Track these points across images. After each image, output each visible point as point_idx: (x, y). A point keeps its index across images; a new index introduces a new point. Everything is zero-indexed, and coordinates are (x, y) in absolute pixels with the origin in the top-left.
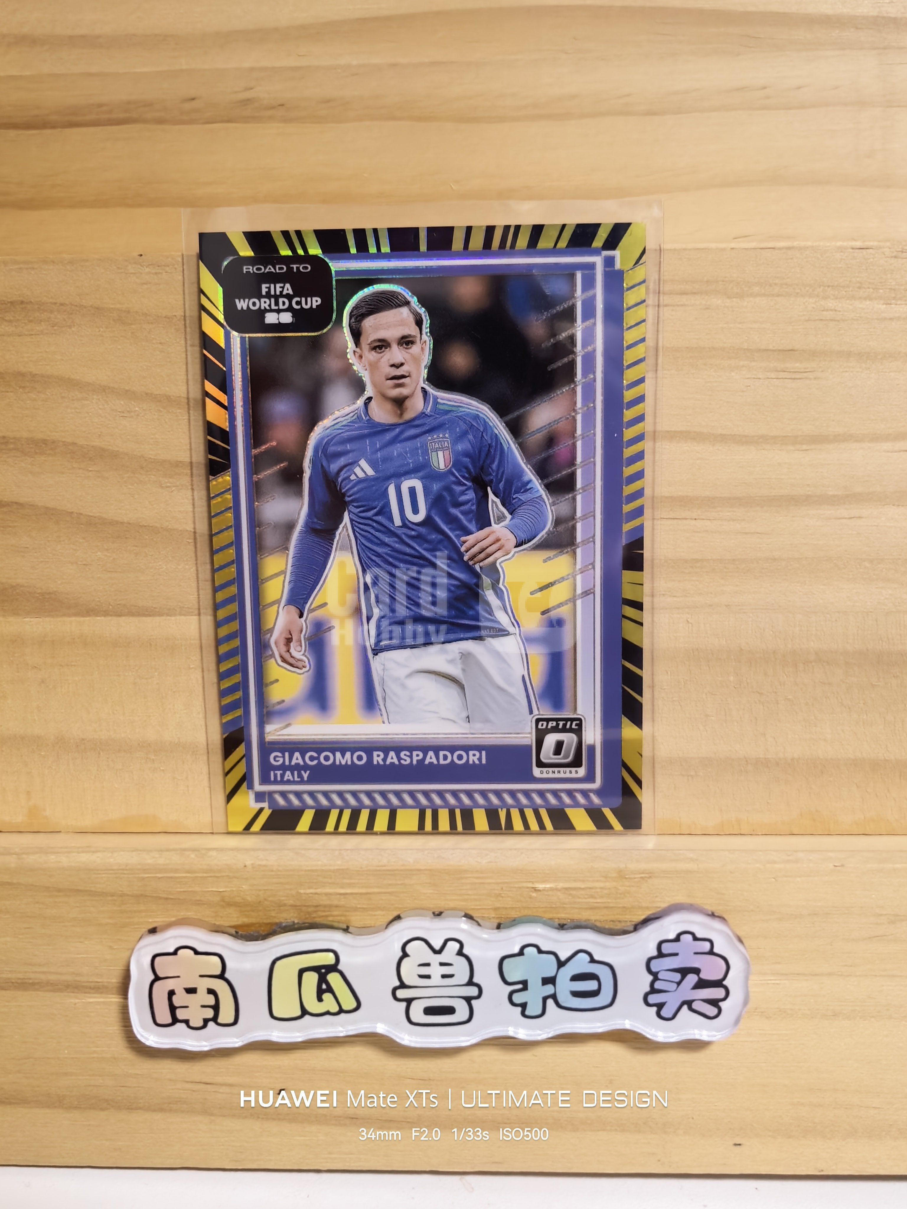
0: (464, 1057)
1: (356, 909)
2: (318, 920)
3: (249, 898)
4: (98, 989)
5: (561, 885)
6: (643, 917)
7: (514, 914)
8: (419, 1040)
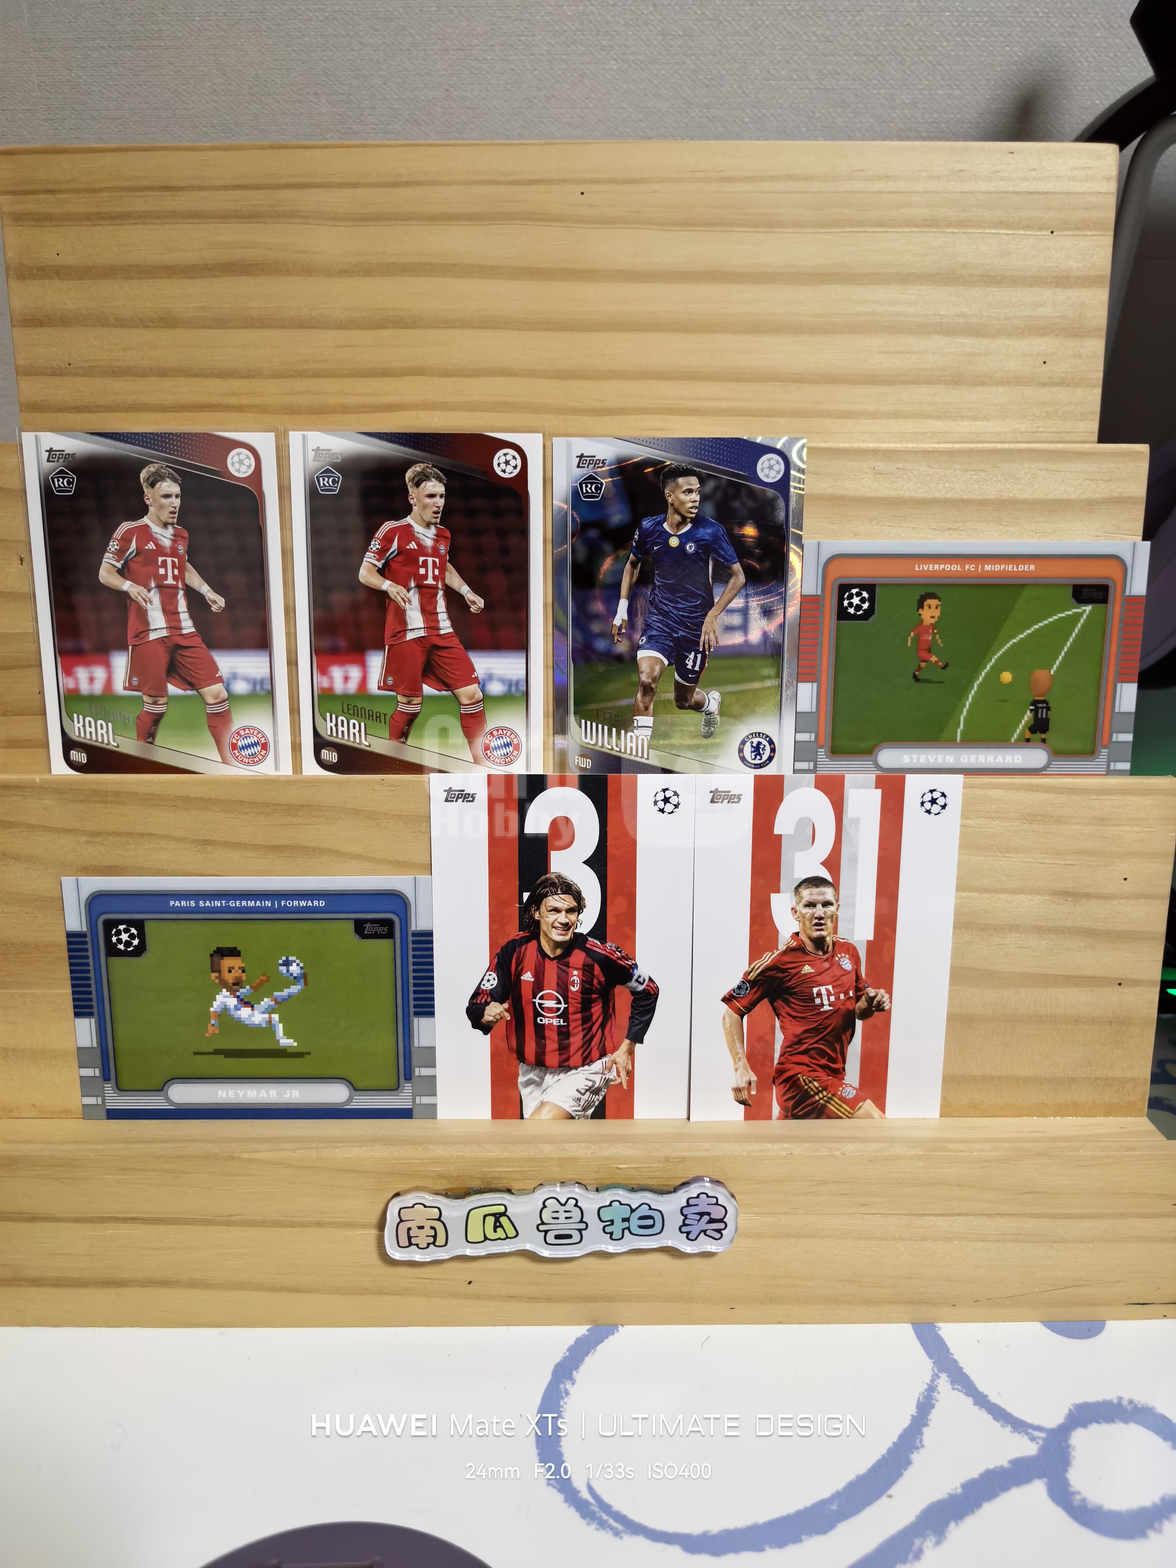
0: (577, 1263)
1: (515, 1180)
2: (493, 1186)
3: (453, 1174)
4: (364, 1226)
5: (633, 1166)
6: (680, 1183)
7: (607, 1182)
8: (551, 1253)
